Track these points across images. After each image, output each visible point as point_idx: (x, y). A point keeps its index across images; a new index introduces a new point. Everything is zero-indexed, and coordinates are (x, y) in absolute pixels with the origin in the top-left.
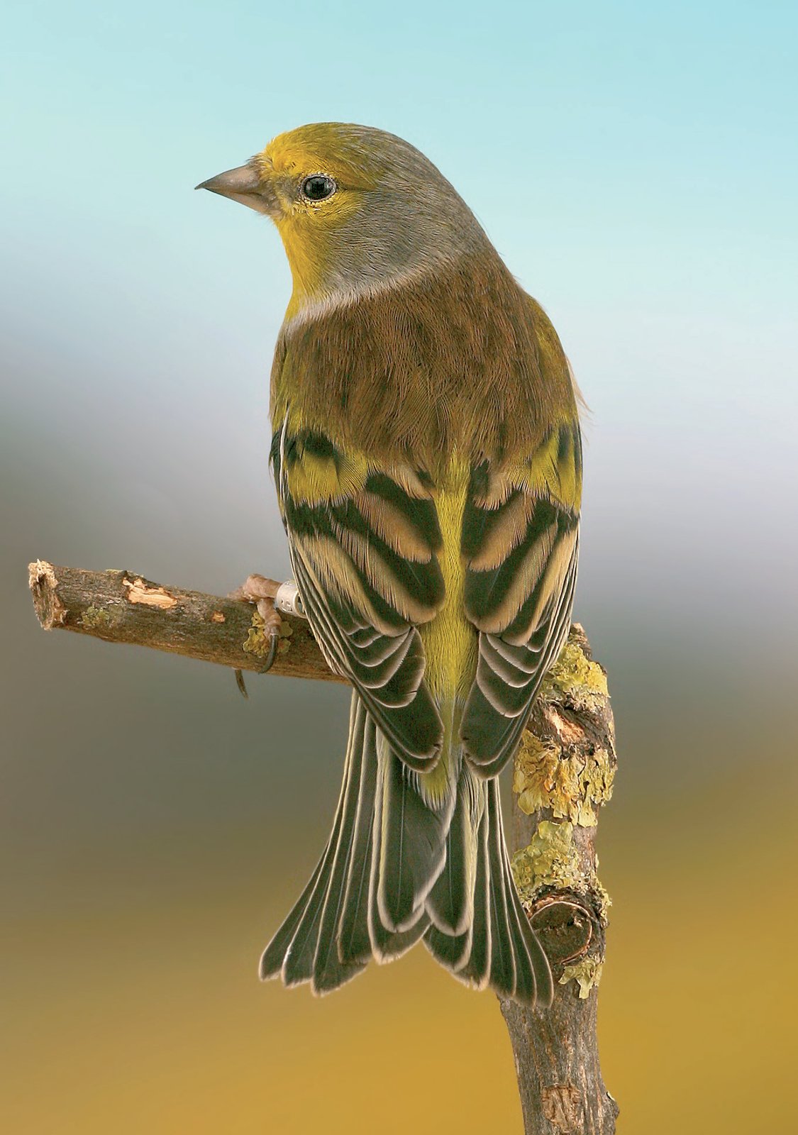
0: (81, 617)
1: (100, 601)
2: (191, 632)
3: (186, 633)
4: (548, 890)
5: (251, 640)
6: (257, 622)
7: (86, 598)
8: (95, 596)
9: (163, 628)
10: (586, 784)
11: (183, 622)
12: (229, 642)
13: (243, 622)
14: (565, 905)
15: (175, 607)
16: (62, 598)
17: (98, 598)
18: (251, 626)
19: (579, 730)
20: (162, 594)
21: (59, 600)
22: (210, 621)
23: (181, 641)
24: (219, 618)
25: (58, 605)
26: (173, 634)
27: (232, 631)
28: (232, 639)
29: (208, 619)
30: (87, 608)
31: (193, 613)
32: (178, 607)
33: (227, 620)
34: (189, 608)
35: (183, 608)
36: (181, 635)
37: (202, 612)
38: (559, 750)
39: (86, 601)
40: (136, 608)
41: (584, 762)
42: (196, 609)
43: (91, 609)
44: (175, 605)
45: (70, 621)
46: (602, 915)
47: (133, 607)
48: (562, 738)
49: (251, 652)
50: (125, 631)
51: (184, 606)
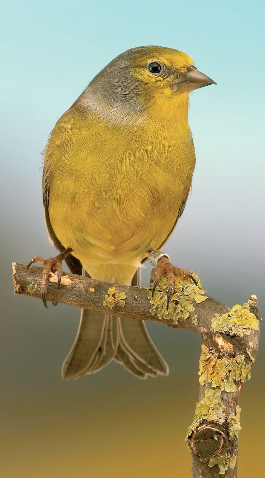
0: (27, 288)
1: (36, 281)
2: (78, 296)
3: (76, 297)
4: (204, 422)
5: (106, 301)
6: (110, 292)
7: (29, 280)
8: (34, 279)
9: (65, 295)
10: (230, 371)
11: (75, 292)
12: (97, 301)
13: (103, 292)
14: (210, 429)
15: (71, 285)
16: (18, 280)
17: (35, 280)
18: (106, 294)
19: (232, 345)
20: (67, 278)
21: (16, 280)
22: (87, 291)
23: (75, 301)
24: (92, 290)
25: (16, 283)
26: (70, 297)
27: (97, 296)
28: (98, 300)
29: (87, 290)
30: (29, 284)
31: (80, 288)
32: (73, 284)
33: (95, 291)
34: (78, 285)
35: (75, 285)
36: (74, 298)
37: (84, 287)
38: (217, 354)
39: (29, 281)
40: (52, 285)
41: (229, 361)
42: (81, 286)
43: (31, 285)
44: (71, 284)
45: (22, 290)
46: (230, 434)
47: (51, 284)
48: (221, 349)
49: (107, 306)
50: (48, 296)
51: (76, 284)
